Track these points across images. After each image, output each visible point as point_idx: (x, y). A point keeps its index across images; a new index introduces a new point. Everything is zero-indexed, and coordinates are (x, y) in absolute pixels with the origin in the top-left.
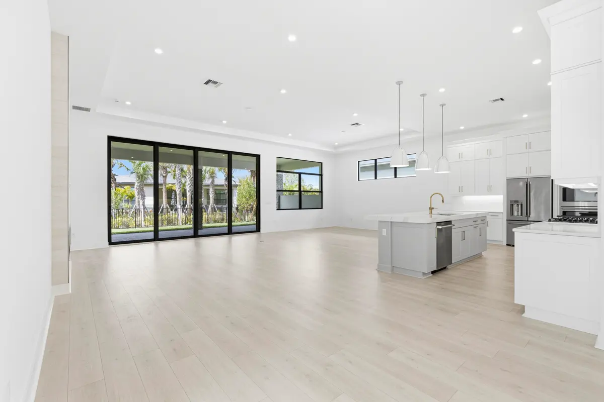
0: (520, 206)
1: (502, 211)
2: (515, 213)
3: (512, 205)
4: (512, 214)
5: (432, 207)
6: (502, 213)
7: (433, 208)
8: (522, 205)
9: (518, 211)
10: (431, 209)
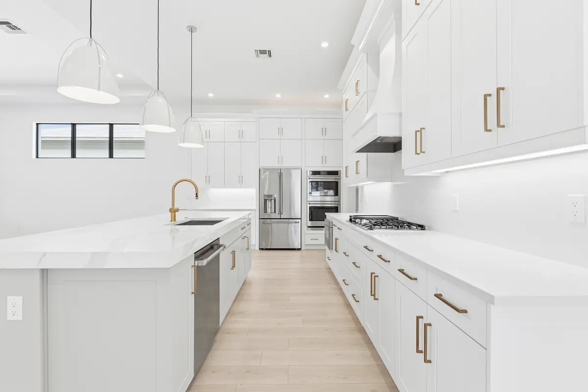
0: (273, 201)
1: (255, 208)
2: (269, 210)
3: (265, 201)
4: (265, 211)
5: (176, 207)
6: (255, 210)
7: (178, 210)
8: (275, 200)
9: (271, 208)
10: (174, 211)
